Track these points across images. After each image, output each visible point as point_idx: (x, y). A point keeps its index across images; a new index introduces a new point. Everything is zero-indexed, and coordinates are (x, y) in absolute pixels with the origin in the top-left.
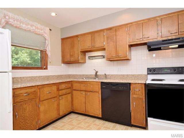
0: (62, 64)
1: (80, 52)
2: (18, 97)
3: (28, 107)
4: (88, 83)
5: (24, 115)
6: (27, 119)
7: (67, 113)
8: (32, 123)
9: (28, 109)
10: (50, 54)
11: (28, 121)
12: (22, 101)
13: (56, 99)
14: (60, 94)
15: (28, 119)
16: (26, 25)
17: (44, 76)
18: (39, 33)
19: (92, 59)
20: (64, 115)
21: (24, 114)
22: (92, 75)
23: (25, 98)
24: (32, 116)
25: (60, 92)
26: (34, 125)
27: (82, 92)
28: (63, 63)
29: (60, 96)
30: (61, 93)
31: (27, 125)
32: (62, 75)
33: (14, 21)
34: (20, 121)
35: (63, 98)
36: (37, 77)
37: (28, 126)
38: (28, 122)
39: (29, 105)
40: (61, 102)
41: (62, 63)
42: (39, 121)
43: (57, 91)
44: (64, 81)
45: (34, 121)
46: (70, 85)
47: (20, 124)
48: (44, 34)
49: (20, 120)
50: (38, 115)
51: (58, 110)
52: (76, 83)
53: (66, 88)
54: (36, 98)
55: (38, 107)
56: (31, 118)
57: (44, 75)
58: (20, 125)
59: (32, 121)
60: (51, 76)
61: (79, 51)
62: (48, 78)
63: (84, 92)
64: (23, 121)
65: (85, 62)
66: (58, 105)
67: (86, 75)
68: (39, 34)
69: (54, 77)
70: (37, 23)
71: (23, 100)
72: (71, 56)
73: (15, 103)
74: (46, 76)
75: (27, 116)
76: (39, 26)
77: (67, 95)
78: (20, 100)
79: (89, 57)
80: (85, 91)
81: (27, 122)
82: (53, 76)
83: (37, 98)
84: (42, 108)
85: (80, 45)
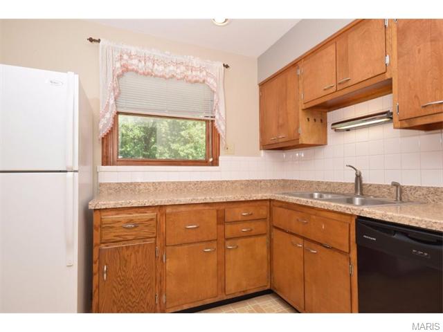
0: (262, 152)
1: (303, 110)
2: (111, 230)
3: (133, 256)
4: (313, 212)
5: (124, 273)
6: (131, 286)
7: (252, 292)
8: (145, 299)
9: (133, 262)
10: (223, 128)
11: (134, 290)
12: (118, 239)
13: (215, 247)
14: (228, 235)
15: (133, 285)
16: (166, 65)
17: (209, 182)
18: (195, 79)
19: (348, 130)
20: (242, 294)
21: (124, 271)
22: (346, 184)
23: (126, 234)
24: (142, 279)
25: (228, 227)
26: (148, 304)
27: (294, 239)
28: (264, 149)
29: (227, 239)
30: (230, 230)
31: (130, 300)
32: (261, 181)
33: (140, 61)
34: (114, 287)
35: (238, 247)
36: (190, 183)
37: (133, 303)
38: (133, 293)
39: (135, 253)
40: (230, 256)
41: (261, 149)
42: (164, 297)
43: (218, 224)
44: (243, 199)
45: (149, 295)
46: (264, 212)
47: (114, 294)
48: (208, 79)
49: (115, 285)
50: (161, 281)
51: (221, 276)
52: (280, 207)
53: (250, 218)
54: (156, 237)
55: (162, 259)
56: (142, 286)
57: (208, 180)
58: (113, 297)
59: (144, 292)
60: (227, 181)
61: (300, 108)
62: (218, 185)
63: (301, 240)
64: (120, 287)
65: (322, 143)
66: (222, 264)
67: (327, 183)
68: (196, 82)
69: (236, 184)
70: (192, 57)
71: (121, 239)
72: (280, 127)
73: (103, 243)
74: (213, 182)
75: (132, 279)
76: (196, 62)
77: (252, 239)
78: (115, 236)
79: (333, 124)
80: (304, 238)
81: (130, 293)
82: (233, 182)
83: (159, 237)
84: (171, 265)
85: (301, 89)
